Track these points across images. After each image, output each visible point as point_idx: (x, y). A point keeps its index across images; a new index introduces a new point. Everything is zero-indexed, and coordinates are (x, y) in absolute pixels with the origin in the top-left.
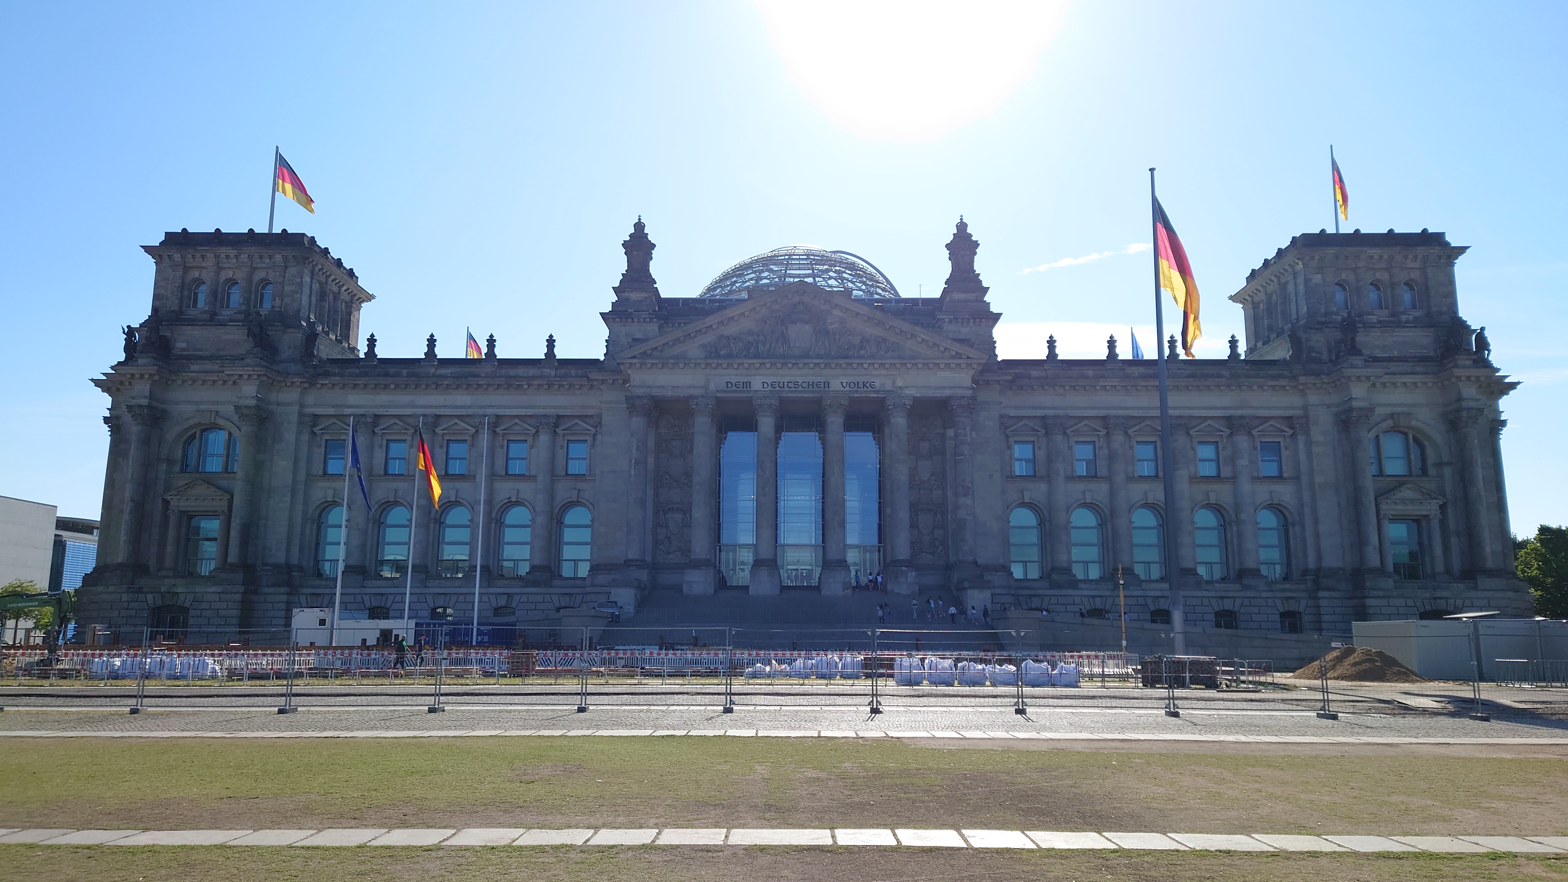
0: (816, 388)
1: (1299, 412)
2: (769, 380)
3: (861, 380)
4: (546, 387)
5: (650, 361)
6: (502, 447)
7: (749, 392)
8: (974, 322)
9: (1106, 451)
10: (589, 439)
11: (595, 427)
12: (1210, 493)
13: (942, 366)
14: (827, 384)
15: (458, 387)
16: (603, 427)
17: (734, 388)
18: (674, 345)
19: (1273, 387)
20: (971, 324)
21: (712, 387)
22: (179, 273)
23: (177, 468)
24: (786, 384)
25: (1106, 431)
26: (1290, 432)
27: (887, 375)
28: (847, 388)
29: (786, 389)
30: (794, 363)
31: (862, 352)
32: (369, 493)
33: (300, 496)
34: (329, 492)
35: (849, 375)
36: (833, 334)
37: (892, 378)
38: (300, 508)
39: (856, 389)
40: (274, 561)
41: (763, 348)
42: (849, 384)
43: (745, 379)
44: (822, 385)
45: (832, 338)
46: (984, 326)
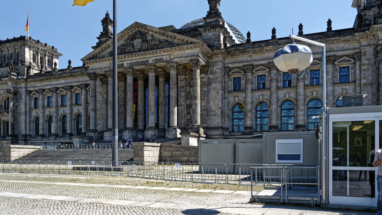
0: (144, 63)
2: (129, 62)
3: (159, 58)
5: (92, 60)
6: (74, 96)
7: (123, 67)
8: (213, 30)
9: (270, 78)
12: (314, 92)
14: (148, 61)
20: (212, 31)
21: (112, 68)
24: (134, 63)
25: (269, 69)
28: (154, 62)
29: (134, 65)
30: (135, 55)
31: (159, 47)
32: (44, 113)
33: (28, 115)
34: (35, 113)
35: (154, 57)
36: (149, 42)
37: (169, 56)
38: (28, 118)
39: (157, 62)
40: (22, 133)
41: (127, 50)
42: (155, 60)
43: (121, 63)
44: (146, 62)
45: (148, 43)
46: (217, 31)
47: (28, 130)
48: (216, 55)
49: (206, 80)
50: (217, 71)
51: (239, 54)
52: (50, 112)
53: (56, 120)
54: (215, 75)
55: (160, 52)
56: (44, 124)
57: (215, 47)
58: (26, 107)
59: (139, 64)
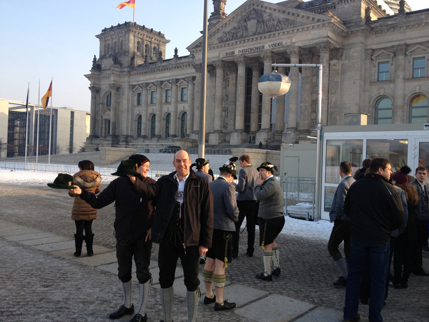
0: (259, 50)
2: (241, 49)
3: (277, 42)
6: (180, 90)
7: (234, 56)
14: (263, 47)
17: (229, 55)
21: (221, 56)
22: (104, 43)
23: (105, 106)
24: (247, 50)
27: (288, 37)
28: (271, 48)
29: (247, 52)
30: (248, 40)
31: (278, 28)
32: (147, 111)
33: (130, 112)
34: (138, 111)
35: (272, 41)
36: (266, 22)
37: (289, 39)
38: (130, 117)
39: (275, 47)
40: (124, 134)
41: (239, 35)
42: (272, 45)
43: (232, 51)
44: (261, 48)
45: (265, 24)
47: (129, 130)
48: (354, 33)
49: (339, 67)
50: (354, 54)
52: (153, 109)
53: (160, 119)
54: (351, 61)
55: (279, 34)
56: (146, 124)
57: (353, 23)
58: (128, 104)
59: (253, 51)
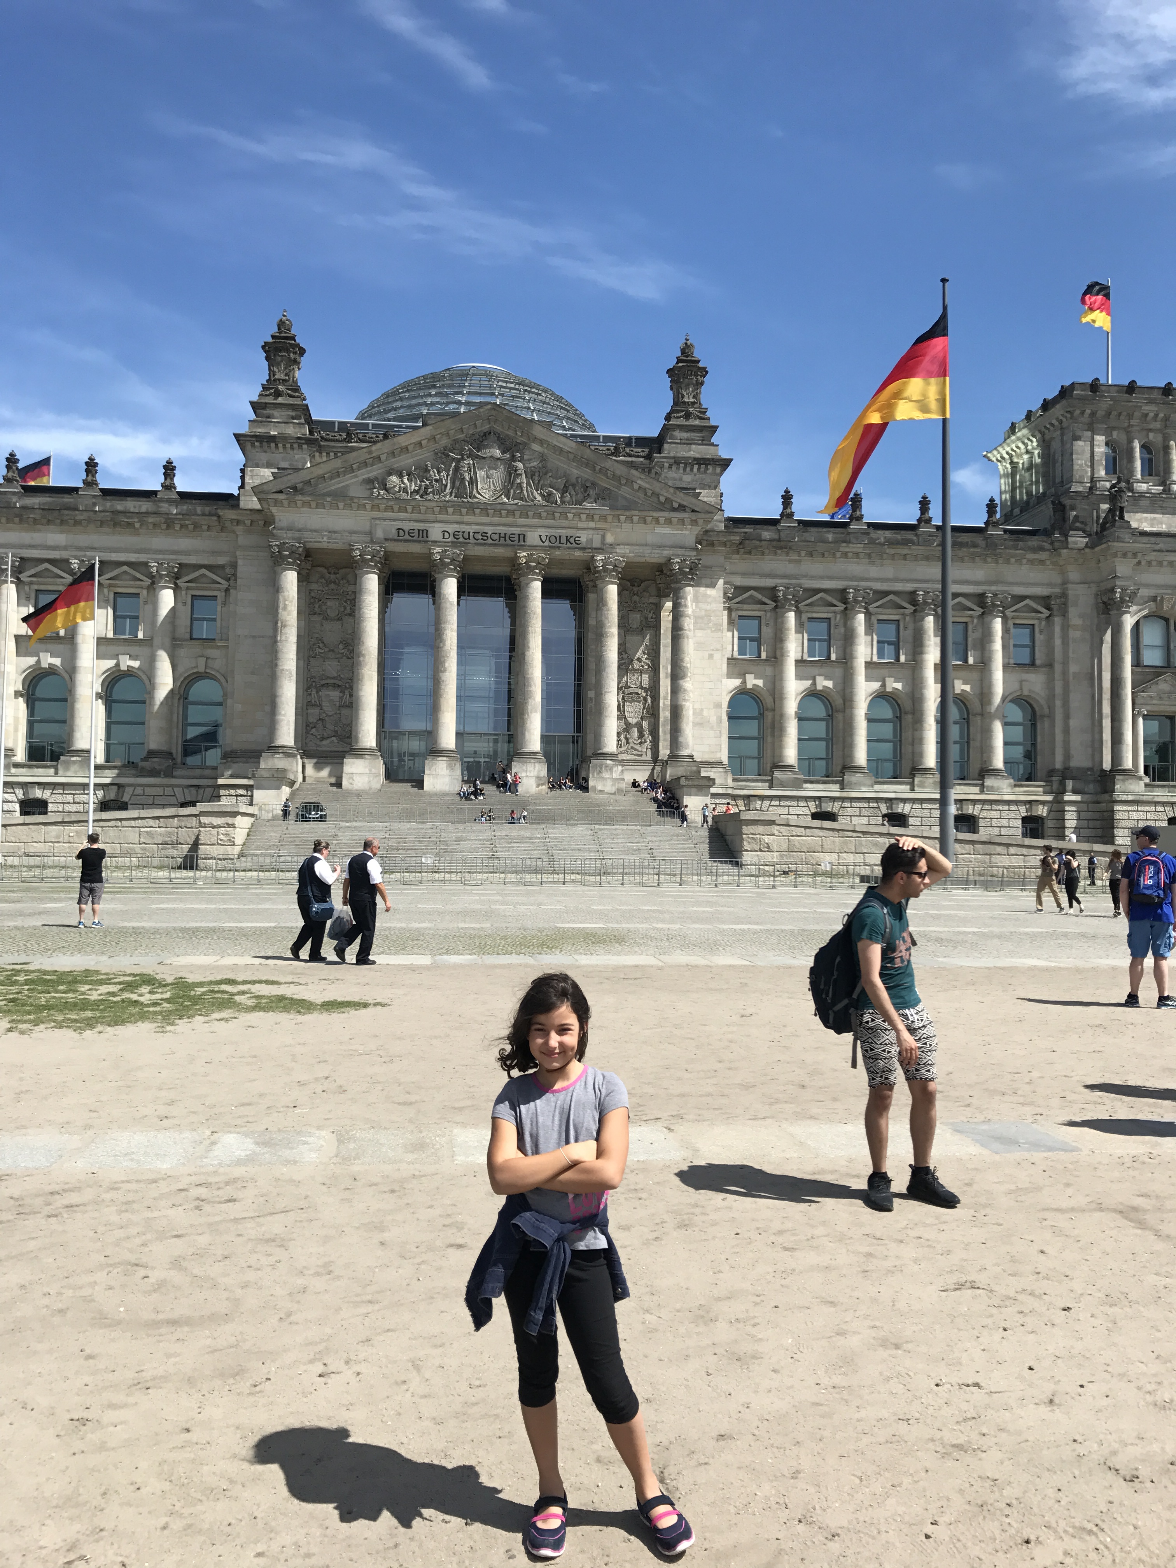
0: (509, 542)
1: (1057, 590)
2: (451, 528)
3: (564, 532)
4: (164, 526)
5: (300, 497)
6: (107, 601)
7: (425, 543)
8: (699, 469)
9: (842, 630)
10: (220, 595)
11: (228, 580)
13: (662, 520)
14: (523, 537)
15: (49, 522)
16: (239, 580)
17: (407, 537)
18: (331, 478)
19: (1031, 562)
20: (695, 470)
21: (379, 534)
24: (471, 534)
25: (844, 606)
26: (1046, 613)
27: (595, 529)
28: (547, 543)
29: (472, 540)
30: (483, 510)
31: (567, 500)
35: (549, 527)
36: (531, 474)
37: (601, 532)
39: (557, 544)
41: (445, 489)
42: (549, 538)
43: (421, 526)
44: (517, 538)
45: (529, 479)
46: (711, 474)
51: (767, 551)
54: (703, 606)
55: (575, 515)
59: (490, 541)
